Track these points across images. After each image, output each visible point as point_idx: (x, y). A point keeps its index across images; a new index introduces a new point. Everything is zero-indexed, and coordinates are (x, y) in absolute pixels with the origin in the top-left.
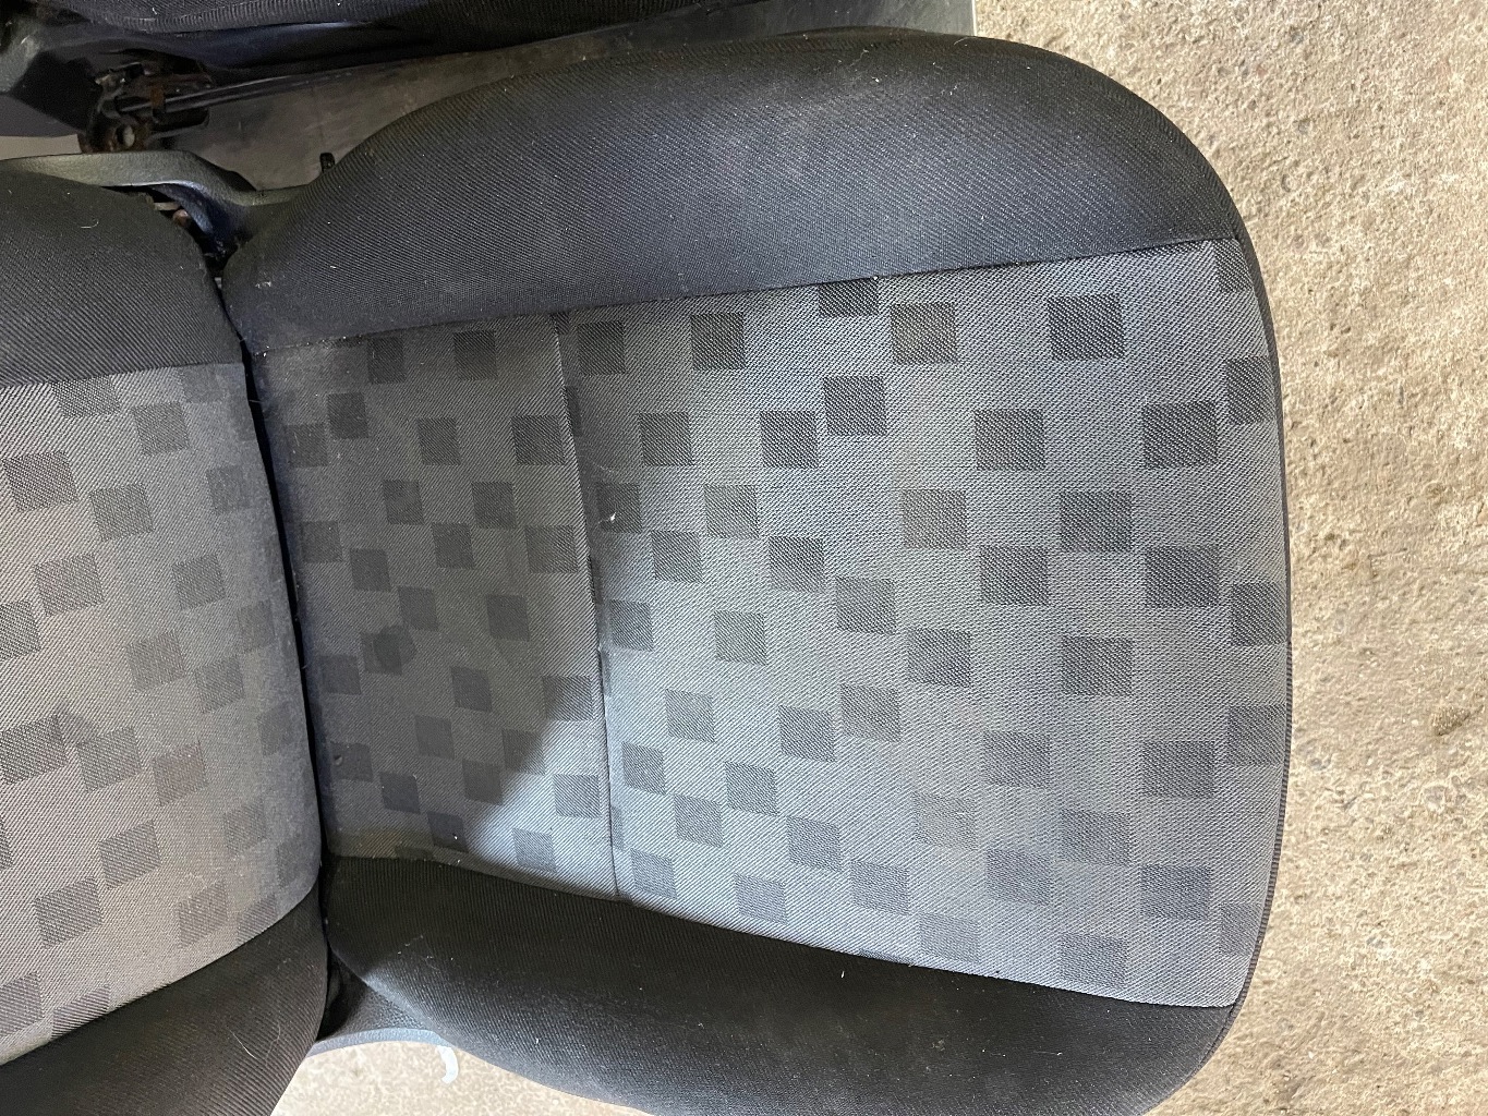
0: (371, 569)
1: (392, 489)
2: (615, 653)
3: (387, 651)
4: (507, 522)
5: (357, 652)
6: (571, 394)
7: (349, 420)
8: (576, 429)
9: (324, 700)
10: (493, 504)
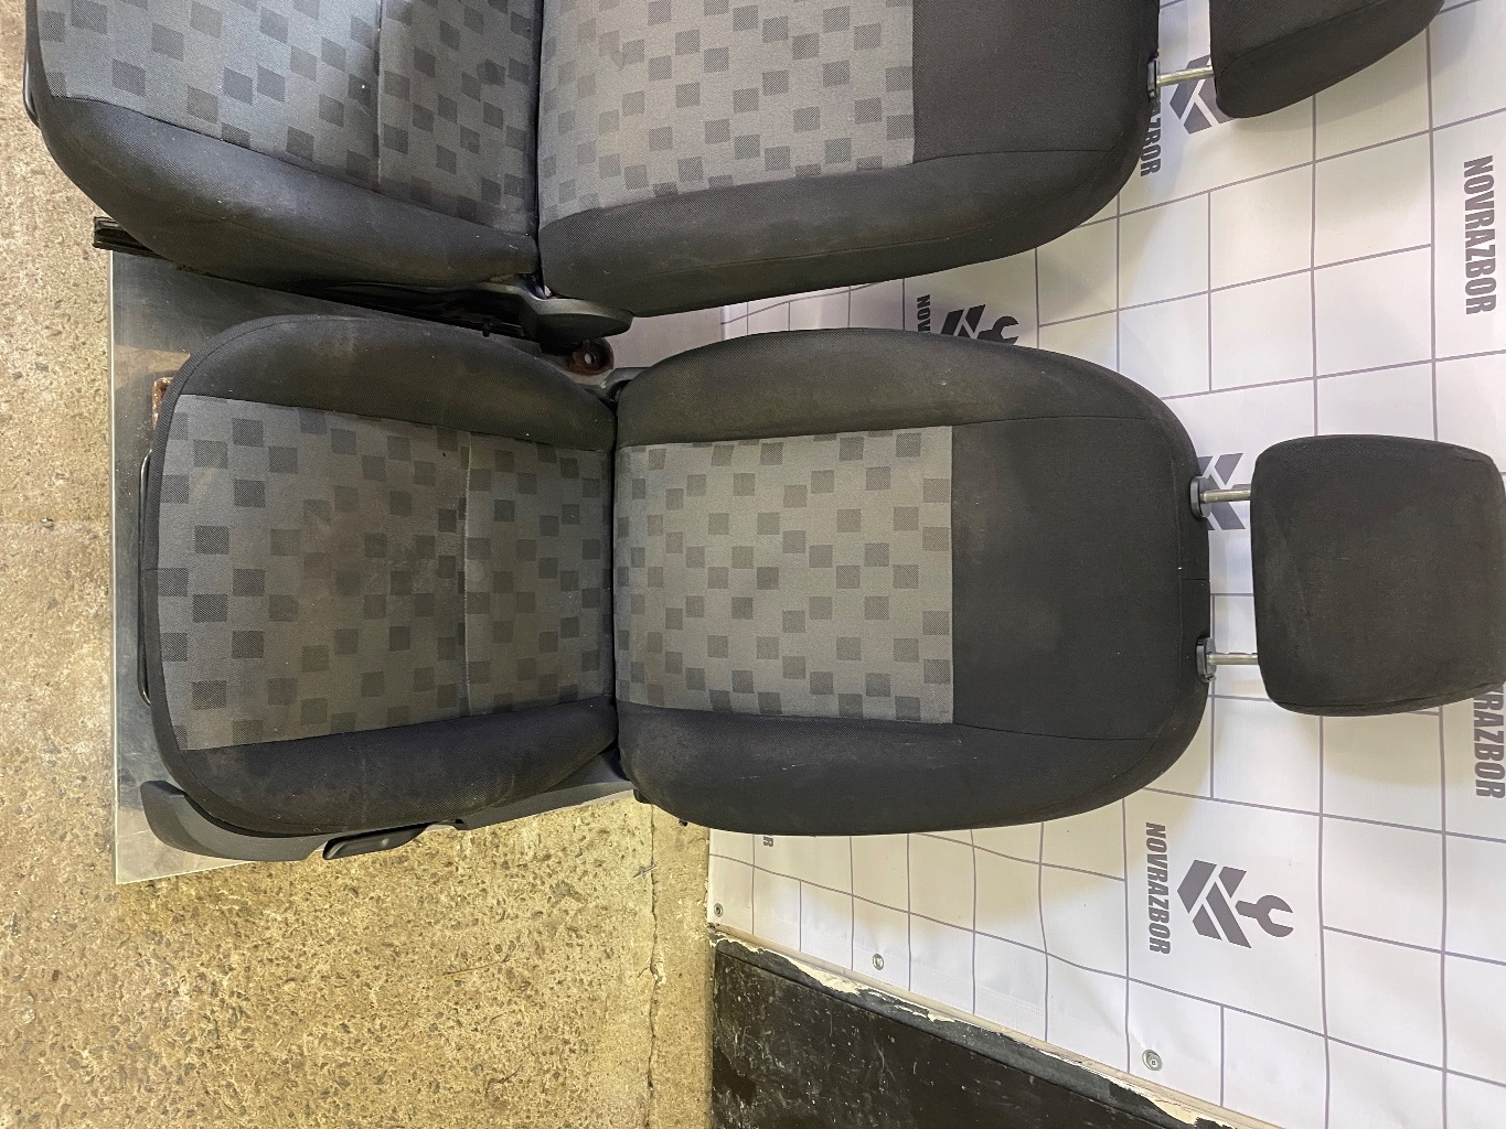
0: (493, 116)
1: (474, 148)
2: (372, 23)
3: (492, 73)
4: (418, 108)
5: (507, 80)
6: (376, 154)
7: (491, 189)
8: (376, 136)
9: (531, 63)
10: (424, 119)
